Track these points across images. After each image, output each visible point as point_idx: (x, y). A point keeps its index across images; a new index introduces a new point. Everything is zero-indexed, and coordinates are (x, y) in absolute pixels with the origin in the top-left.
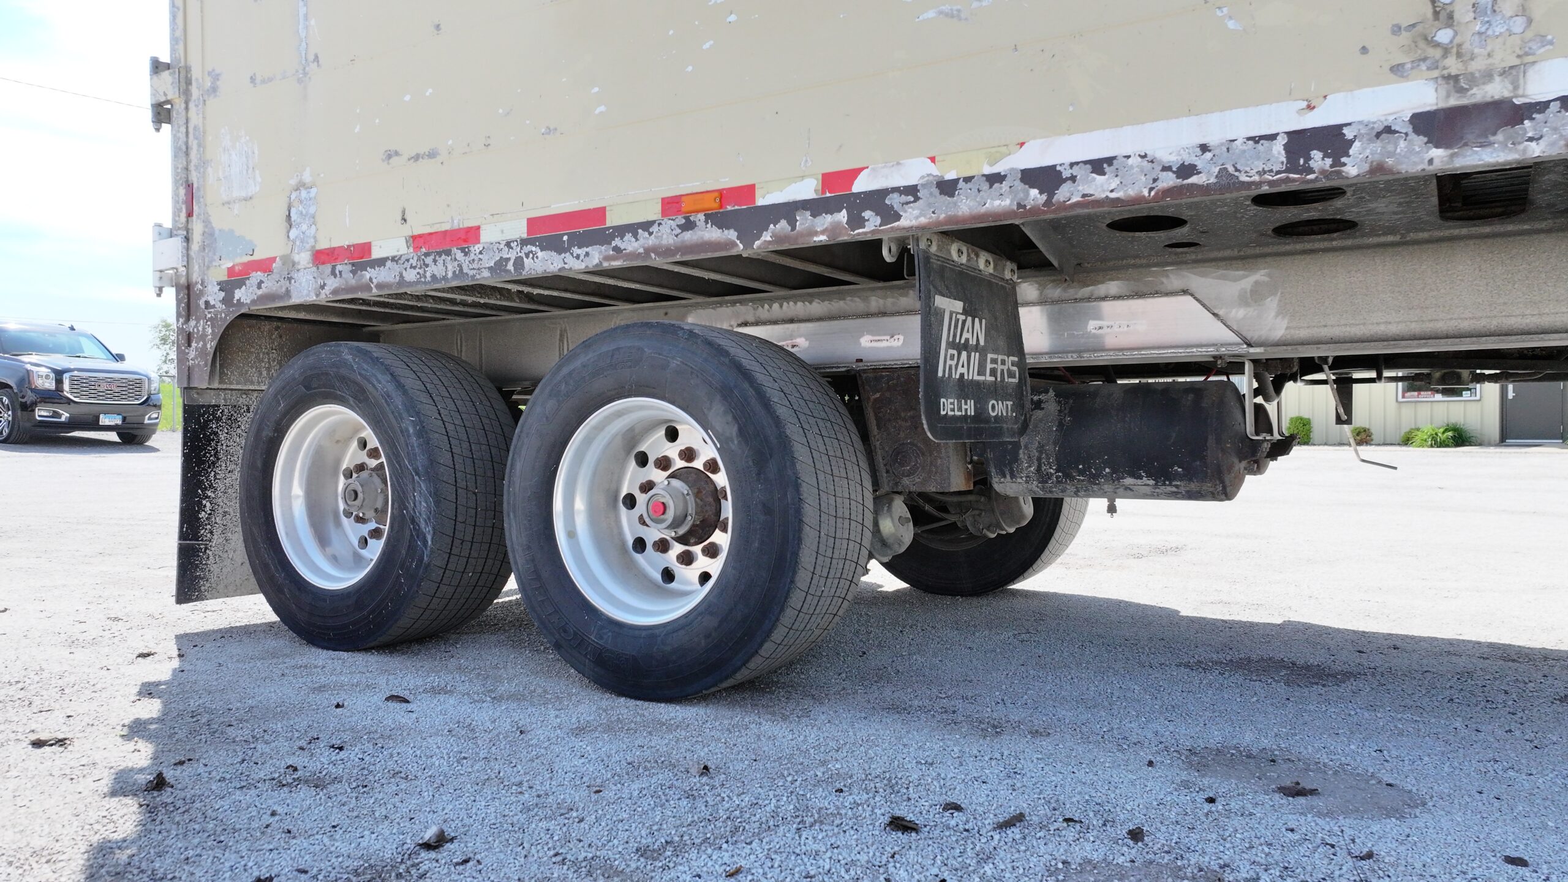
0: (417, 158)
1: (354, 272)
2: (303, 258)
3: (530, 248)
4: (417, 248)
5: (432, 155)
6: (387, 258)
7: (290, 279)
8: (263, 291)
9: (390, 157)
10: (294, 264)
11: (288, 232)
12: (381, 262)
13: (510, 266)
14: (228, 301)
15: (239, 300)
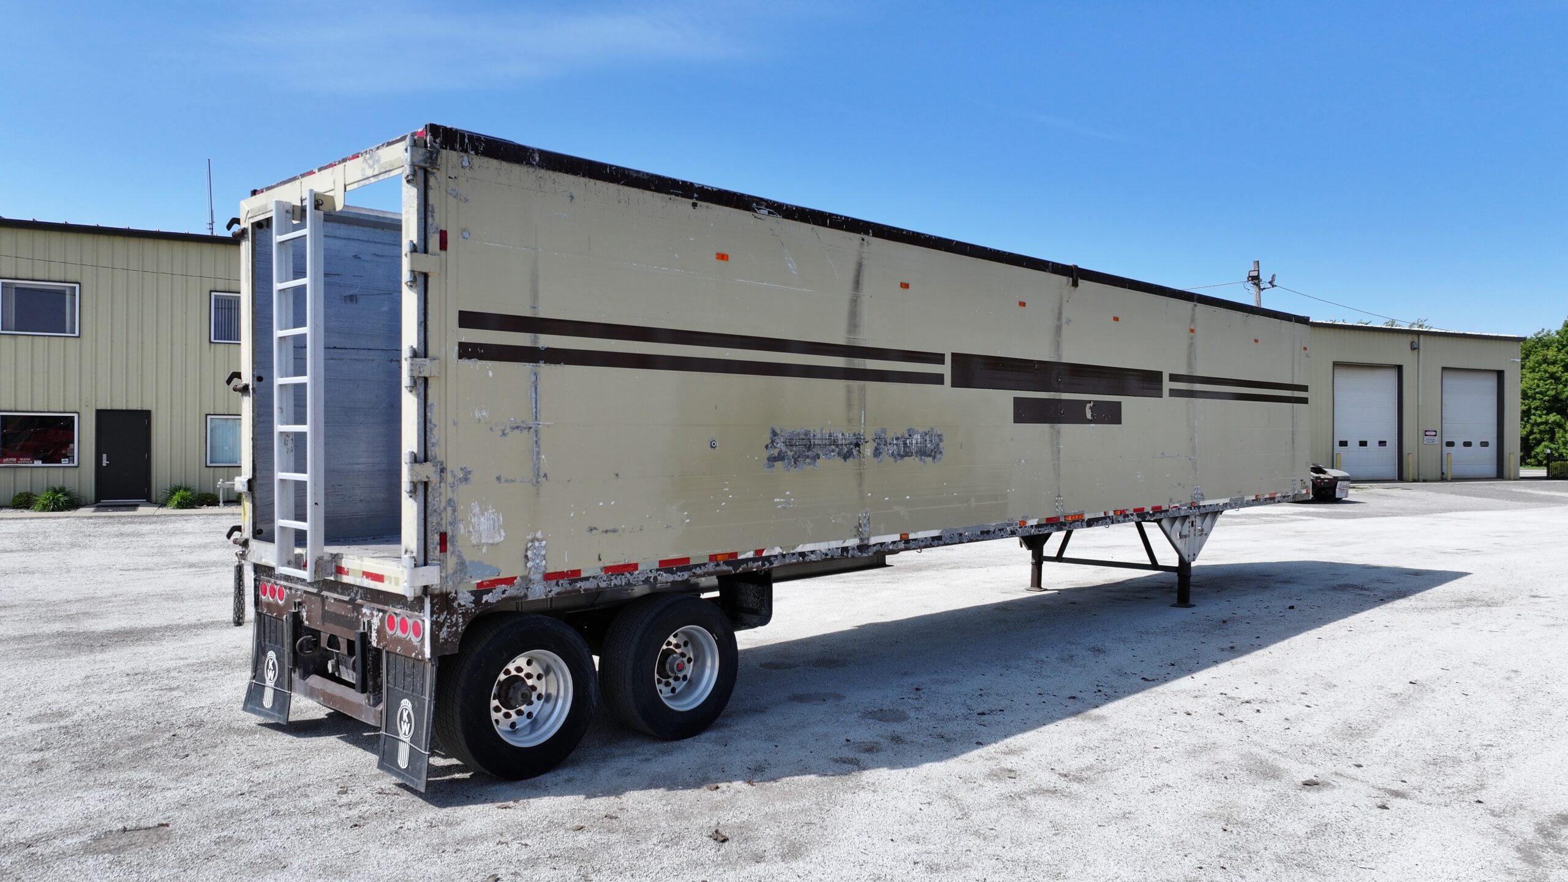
0: (607, 531)
1: (570, 584)
2: (537, 577)
3: (660, 572)
4: (606, 573)
5: (614, 531)
6: (590, 577)
7: (527, 588)
8: (507, 594)
9: (591, 530)
10: (530, 580)
11: (526, 563)
12: (587, 579)
13: (652, 580)
14: (477, 601)
15: (486, 601)
